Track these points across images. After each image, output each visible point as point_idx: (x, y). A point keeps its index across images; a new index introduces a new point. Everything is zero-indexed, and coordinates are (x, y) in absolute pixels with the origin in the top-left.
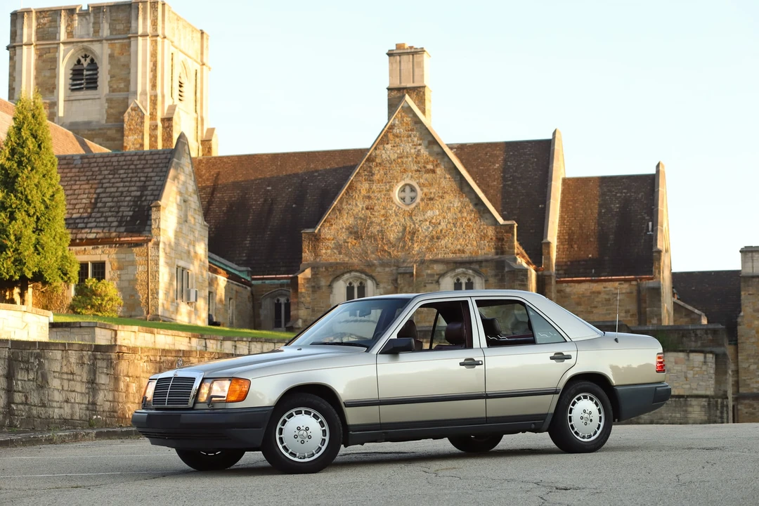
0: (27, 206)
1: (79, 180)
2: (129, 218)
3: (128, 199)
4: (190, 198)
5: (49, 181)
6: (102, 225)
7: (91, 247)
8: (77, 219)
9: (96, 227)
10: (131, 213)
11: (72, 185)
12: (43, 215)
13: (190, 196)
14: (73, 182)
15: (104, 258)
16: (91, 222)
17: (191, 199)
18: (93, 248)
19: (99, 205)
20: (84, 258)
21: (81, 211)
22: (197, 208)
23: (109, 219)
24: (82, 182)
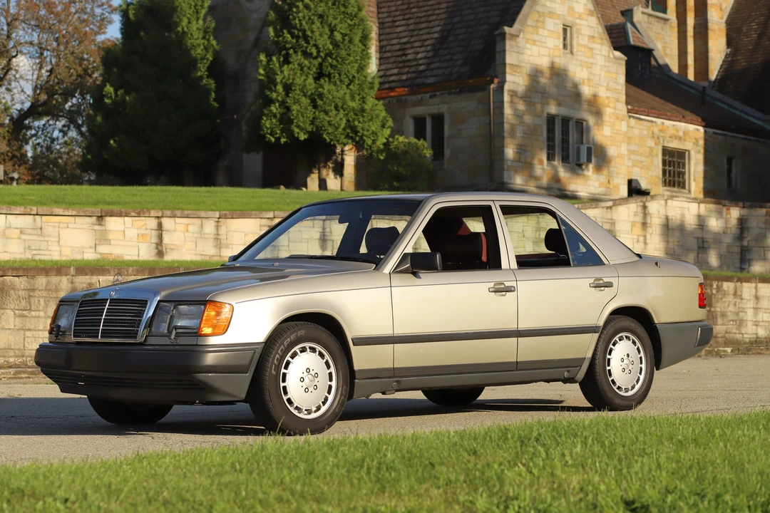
0: (305, 45)
1: (439, 9)
2: (477, 53)
3: (484, 27)
4: (578, 21)
5: (342, 9)
6: (445, 65)
7: (428, 95)
8: (421, 59)
9: (438, 68)
10: (481, 46)
11: (429, 16)
12: (329, 54)
13: (580, 17)
14: (430, 12)
15: (444, 109)
16: (435, 63)
17: (585, 23)
18: (431, 97)
19: (451, 38)
20: (420, 111)
21: (429, 48)
22: (596, 35)
23: (455, 57)
24: (442, 11)
